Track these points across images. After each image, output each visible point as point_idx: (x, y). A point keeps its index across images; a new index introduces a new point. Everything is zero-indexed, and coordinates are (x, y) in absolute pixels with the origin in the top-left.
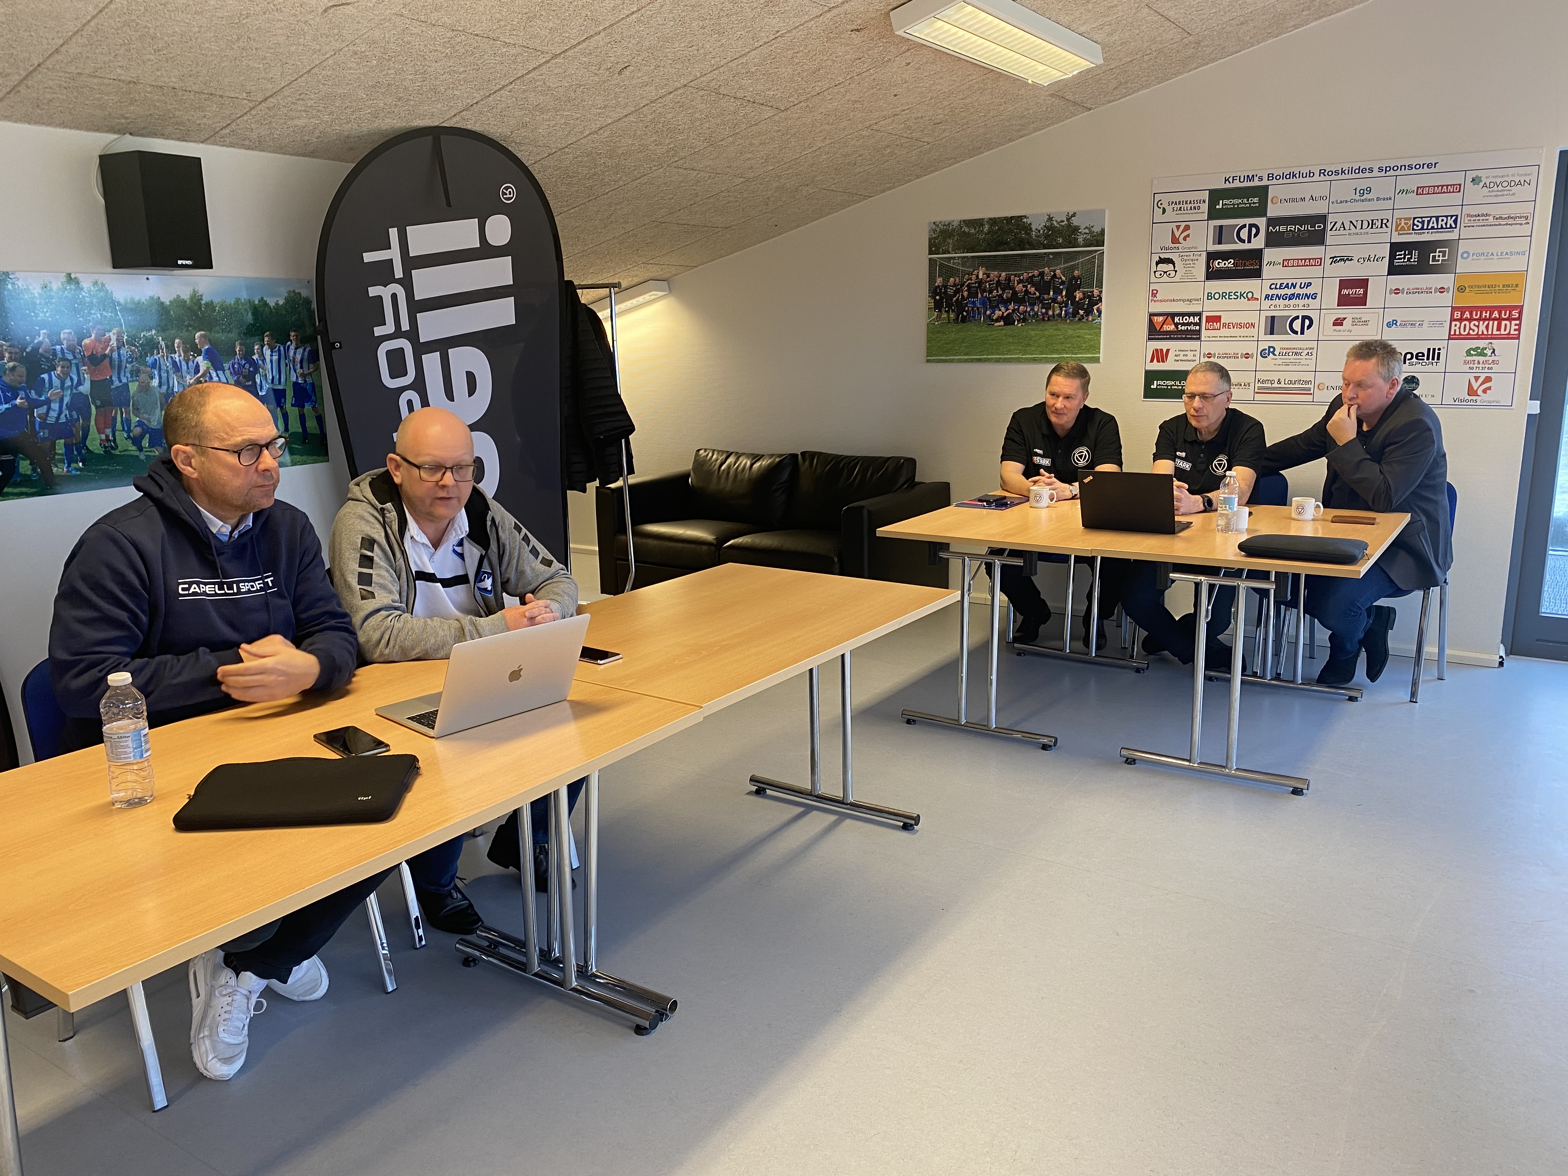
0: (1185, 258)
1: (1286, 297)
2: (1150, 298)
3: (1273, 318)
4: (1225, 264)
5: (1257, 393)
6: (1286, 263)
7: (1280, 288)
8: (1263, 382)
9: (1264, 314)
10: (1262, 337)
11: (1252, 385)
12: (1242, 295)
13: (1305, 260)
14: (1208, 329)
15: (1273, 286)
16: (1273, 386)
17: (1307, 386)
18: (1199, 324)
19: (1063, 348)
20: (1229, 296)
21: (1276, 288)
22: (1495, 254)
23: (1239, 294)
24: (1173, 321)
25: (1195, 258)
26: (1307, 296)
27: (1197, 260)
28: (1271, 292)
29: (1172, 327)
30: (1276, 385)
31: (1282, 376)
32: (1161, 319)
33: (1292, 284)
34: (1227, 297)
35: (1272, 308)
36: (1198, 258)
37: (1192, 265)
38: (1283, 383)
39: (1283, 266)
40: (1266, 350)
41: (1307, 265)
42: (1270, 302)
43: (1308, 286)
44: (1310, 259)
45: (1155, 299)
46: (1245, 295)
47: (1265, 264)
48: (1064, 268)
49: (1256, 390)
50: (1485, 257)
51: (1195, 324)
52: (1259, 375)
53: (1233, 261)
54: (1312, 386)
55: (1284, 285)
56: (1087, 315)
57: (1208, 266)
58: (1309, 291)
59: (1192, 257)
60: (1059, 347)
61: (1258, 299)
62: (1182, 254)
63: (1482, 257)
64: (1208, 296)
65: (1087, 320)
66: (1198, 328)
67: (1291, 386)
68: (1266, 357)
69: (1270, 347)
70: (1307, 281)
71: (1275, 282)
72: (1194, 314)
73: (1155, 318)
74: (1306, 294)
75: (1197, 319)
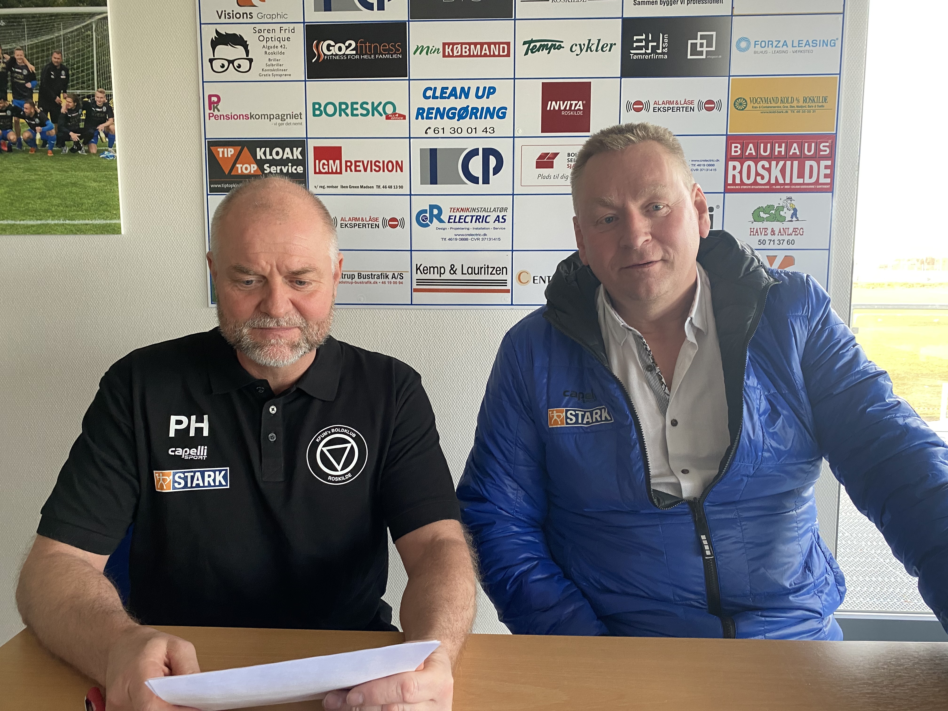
0: (266, 35)
1: (454, 114)
2: (207, 111)
3: (433, 152)
4: (340, 49)
5: (416, 290)
6: (448, 50)
7: (442, 97)
8: (427, 270)
9: (418, 145)
10: (418, 187)
11: (407, 276)
12: (375, 109)
13: (482, 44)
14: (320, 172)
15: (429, 93)
16: (443, 277)
17: (500, 277)
18: (303, 162)
19: (45, 206)
20: (353, 109)
21: (435, 97)
22: (789, 44)
23: (369, 107)
24: (254, 155)
25: (283, 35)
26: (490, 113)
27: (288, 39)
28: (427, 104)
29: (253, 168)
30: (447, 276)
31: (458, 260)
32: (230, 152)
33: (463, 89)
34: (349, 111)
35: (431, 133)
36: (290, 35)
37: (280, 50)
38: (459, 272)
39: (444, 56)
40: (425, 211)
41: (485, 55)
42: (427, 123)
43: (489, 94)
44: (489, 44)
45: (216, 113)
46: (380, 109)
47: (412, 50)
48: (31, 48)
49: (415, 286)
50: (774, 49)
51: (296, 162)
52: (419, 259)
53: (354, 44)
54: (508, 278)
55: (448, 91)
56: (87, 143)
57: (309, 54)
58: (491, 103)
59: (278, 34)
60: (38, 204)
61: (404, 117)
62: (258, 27)
63: (770, 49)
64: (314, 109)
65: (88, 151)
66: (300, 169)
67: (473, 277)
68: (427, 225)
69: (432, 207)
70: (488, 84)
71: (432, 84)
72: (292, 143)
73: (220, 150)
74: (488, 109)
75: (297, 153)
